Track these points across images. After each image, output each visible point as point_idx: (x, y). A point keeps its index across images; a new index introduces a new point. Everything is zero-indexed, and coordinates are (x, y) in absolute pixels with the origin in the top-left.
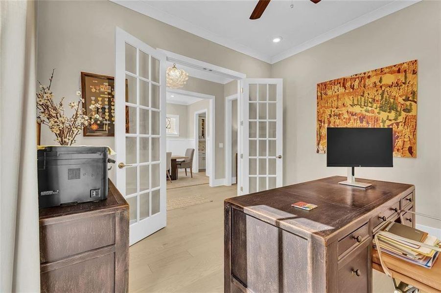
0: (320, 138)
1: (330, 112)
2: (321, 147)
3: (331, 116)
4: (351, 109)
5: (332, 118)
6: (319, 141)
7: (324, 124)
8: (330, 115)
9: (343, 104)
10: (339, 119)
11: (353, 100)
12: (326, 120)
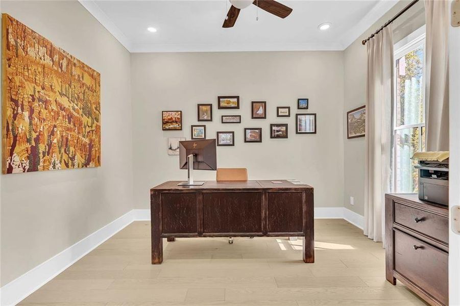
0: (15, 141)
1: (32, 90)
2: (16, 159)
3: (33, 100)
4: (59, 99)
5: (36, 104)
6: (13, 146)
7: (23, 111)
8: (32, 96)
9: (51, 86)
10: (46, 108)
11: (62, 85)
12: (26, 103)
